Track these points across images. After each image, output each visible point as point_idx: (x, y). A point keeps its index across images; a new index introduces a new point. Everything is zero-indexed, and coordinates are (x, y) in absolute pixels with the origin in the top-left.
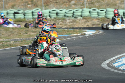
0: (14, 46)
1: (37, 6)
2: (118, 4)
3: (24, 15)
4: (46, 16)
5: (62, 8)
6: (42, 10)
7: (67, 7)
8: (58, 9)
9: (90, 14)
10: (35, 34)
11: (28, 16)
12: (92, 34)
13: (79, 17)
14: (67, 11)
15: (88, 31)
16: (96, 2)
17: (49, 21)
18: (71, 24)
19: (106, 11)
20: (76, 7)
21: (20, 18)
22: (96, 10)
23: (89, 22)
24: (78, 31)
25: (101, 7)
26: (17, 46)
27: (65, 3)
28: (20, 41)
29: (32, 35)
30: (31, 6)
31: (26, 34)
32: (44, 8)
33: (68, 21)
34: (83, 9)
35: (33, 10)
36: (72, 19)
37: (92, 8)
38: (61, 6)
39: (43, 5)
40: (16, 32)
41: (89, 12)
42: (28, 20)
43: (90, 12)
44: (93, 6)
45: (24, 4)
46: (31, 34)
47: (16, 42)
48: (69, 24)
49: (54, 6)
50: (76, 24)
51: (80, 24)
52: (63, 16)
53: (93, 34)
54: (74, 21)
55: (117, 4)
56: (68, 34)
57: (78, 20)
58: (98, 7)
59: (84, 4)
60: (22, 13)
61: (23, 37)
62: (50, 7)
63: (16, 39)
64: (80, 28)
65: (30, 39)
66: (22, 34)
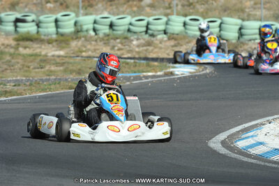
0: (14, 95)
1: (67, 7)
2: (249, 8)
3: (38, 26)
4: (87, 31)
5: (123, 13)
6: (77, 16)
7: (134, 12)
8: (114, 14)
9: (186, 29)
10: (61, 68)
11: (47, 28)
12: (188, 74)
13: (159, 34)
14: (133, 21)
15: (180, 67)
16: (197, 2)
17: (93, 41)
18: (141, 49)
19: (221, 23)
20: (154, 12)
21: (28, 33)
22: (198, 20)
23: (182, 45)
24: (158, 66)
25: (210, 14)
26: (21, 94)
27: (131, 3)
28: (28, 84)
29: (55, 71)
30: (54, 7)
31: (42, 68)
32: (82, 11)
33: (135, 42)
34: (170, 17)
35: (59, 16)
36: (144, 39)
37: (190, 15)
38: (121, 9)
39: (81, 5)
40: (18, 63)
41: (182, 24)
42: (45, 38)
43: (185, 24)
44: (191, 11)
45: (39, 1)
46: (53, 68)
47: (19, 85)
48: (137, 49)
49: (106, 9)
50: (152, 50)
51: (163, 50)
52: (124, 31)
53: (190, 73)
54: (149, 44)
55: (245, 8)
56: (135, 72)
57: (158, 42)
58: (202, 13)
59: (172, 5)
60: (33, 21)
61: (33, 74)
62: (96, 10)
63: (18, 78)
64: (162, 60)
65: (49, 80)
66: (32, 67)
